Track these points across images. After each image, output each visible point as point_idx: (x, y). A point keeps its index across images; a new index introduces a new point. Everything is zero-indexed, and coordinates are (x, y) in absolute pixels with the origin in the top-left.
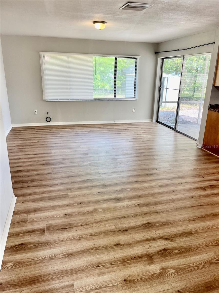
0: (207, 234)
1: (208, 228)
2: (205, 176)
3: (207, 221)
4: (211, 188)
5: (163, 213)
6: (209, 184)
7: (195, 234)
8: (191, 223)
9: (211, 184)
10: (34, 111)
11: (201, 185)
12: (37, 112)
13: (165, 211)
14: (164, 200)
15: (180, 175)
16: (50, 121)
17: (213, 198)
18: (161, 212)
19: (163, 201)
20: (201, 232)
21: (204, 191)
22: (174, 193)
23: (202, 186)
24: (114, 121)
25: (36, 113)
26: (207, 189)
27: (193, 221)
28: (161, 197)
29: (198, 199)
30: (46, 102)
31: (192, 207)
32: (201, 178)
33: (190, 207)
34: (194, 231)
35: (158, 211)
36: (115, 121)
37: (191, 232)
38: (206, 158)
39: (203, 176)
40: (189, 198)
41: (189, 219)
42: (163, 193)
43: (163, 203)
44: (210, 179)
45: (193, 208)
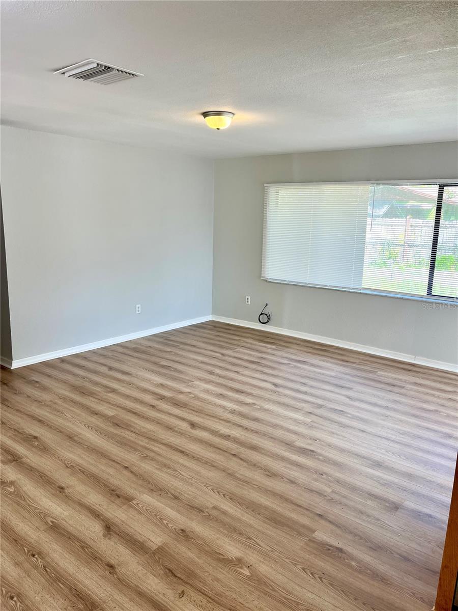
10: (245, 297)
12: (249, 300)
16: (267, 322)
24: (414, 357)
25: (248, 302)
30: (266, 283)
36: (417, 357)
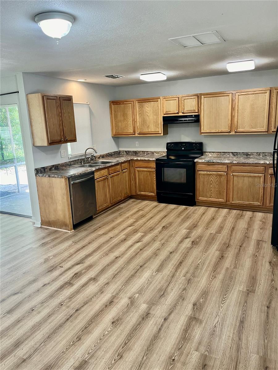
0: (102, 349)
1: (100, 339)
2: (63, 264)
3: (95, 330)
4: (77, 278)
5: (34, 356)
6: (73, 273)
7: (90, 361)
8: (77, 346)
9: (75, 272)
11: (64, 279)
13: (35, 351)
14: (26, 333)
15: (30, 278)
17: (86, 291)
18: (30, 357)
19: (24, 335)
20: (96, 352)
21: (72, 286)
22: (34, 313)
23: (66, 280)
26: (73, 282)
27: (79, 341)
28: (18, 329)
29: (70, 303)
31: (68, 319)
32: (60, 270)
33: (65, 322)
34: (86, 356)
35: (25, 357)
37: (83, 360)
38: (52, 238)
39: (61, 265)
40: (58, 307)
41: (73, 342)
42: (18, 321)
43: (26, 339)
44: (71, 265)
45: (70, 320)
